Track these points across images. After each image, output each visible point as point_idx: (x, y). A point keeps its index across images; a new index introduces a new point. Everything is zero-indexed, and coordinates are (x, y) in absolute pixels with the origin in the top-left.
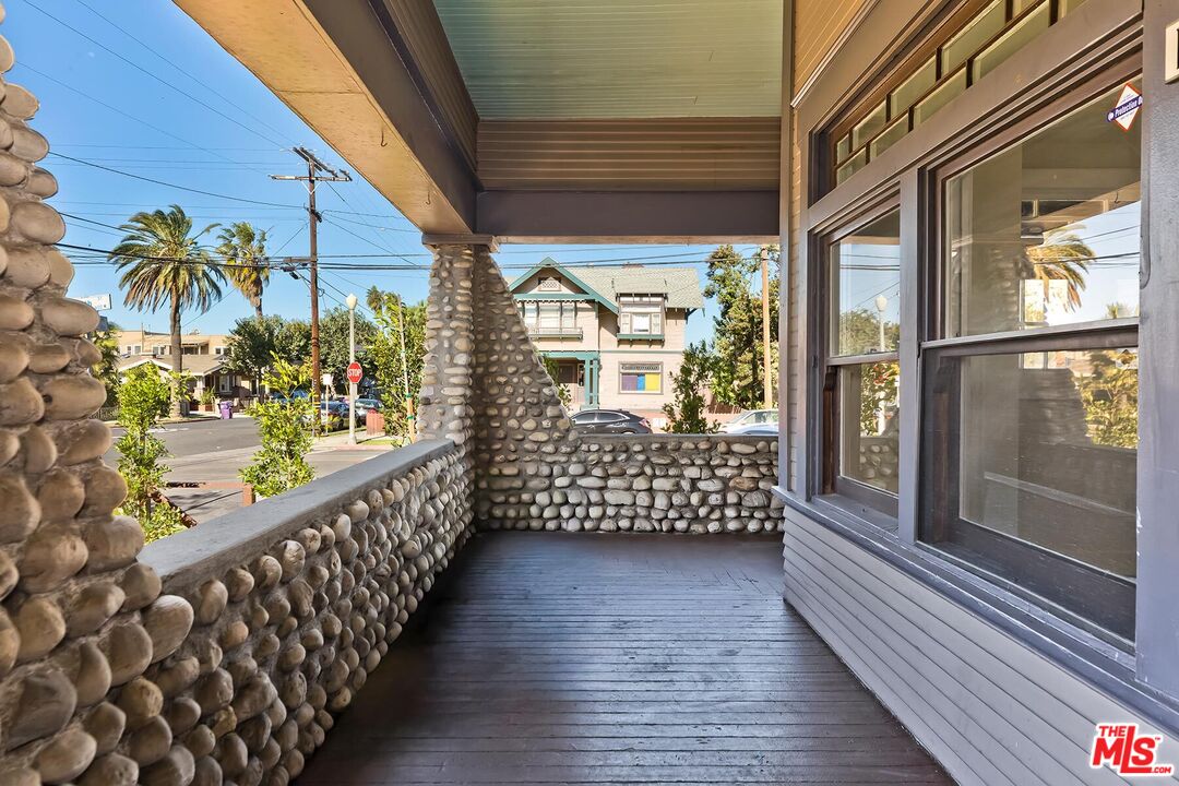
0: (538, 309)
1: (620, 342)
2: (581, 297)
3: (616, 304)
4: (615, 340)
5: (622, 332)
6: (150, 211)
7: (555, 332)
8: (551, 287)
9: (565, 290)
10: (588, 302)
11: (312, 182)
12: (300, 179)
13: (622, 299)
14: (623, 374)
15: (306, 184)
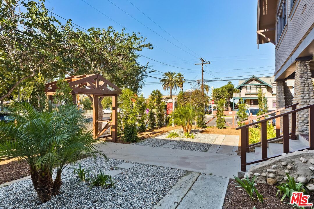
0: (250, 88)
1: (273, 95)
2: (262, 84)
3: (272, 86)
4: (271, 94)
5: (273, 92)
6: (167, 72)
7: (255, 93)
8: (254, 82)
9: (258, 83)
10: (264, 85)
11: (202, 64)
12: (200, 64)
13: (273, 84)
14: (274, 103)
15: (201, 65)
